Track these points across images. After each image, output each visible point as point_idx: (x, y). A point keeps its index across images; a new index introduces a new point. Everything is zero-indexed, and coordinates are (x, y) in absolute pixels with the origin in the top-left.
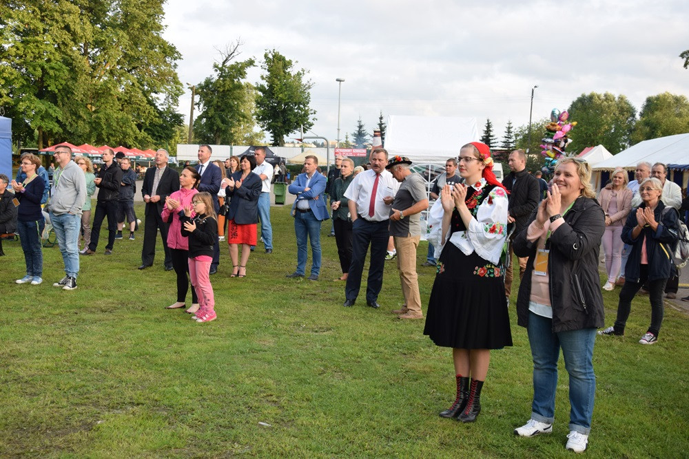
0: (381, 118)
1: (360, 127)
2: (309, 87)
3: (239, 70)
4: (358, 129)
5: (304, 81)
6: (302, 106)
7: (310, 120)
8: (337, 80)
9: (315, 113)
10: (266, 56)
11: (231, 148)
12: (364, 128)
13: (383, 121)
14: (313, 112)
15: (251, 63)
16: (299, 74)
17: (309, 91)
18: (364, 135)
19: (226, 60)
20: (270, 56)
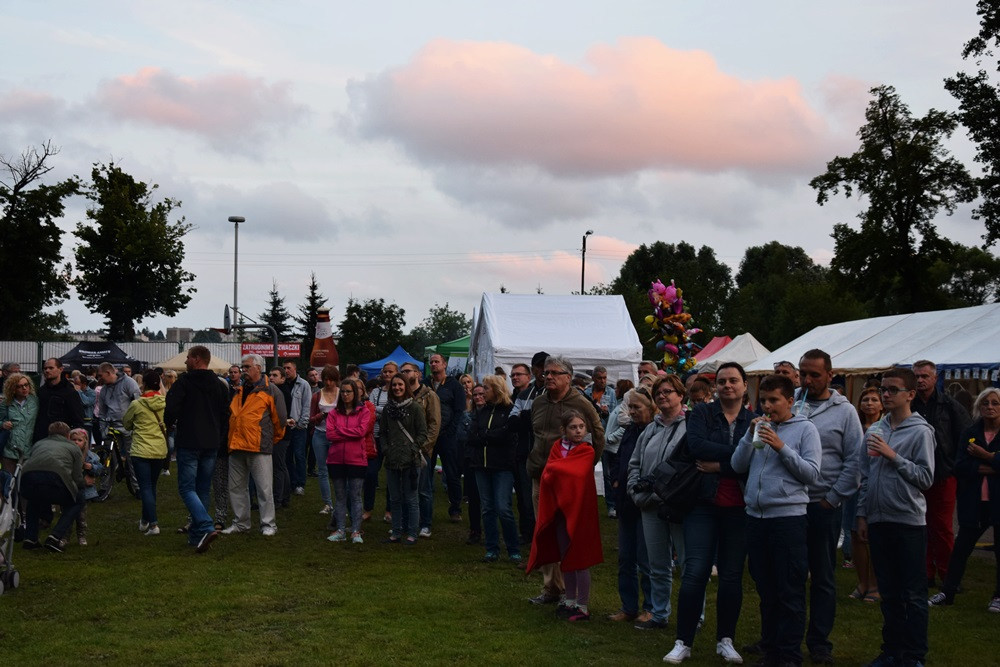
0: (314, 287)
1: (276, 303)
2: (181, 233)
3: (50, 200)
4: (271, 308)
5: (171, 220)
6: (168, 267)
7: (183, 292)
8: (232, 220)
9: (192, 279)
10: (95, 174)
11: (40, 348)
12: (283, 305)
13: (318, 292)
14: (188, 277)
15: (71, 187)
16: (160, 208)
17: (181, 239)
18: (283, 318)
19: (24, 182)
20: (104, 175)
